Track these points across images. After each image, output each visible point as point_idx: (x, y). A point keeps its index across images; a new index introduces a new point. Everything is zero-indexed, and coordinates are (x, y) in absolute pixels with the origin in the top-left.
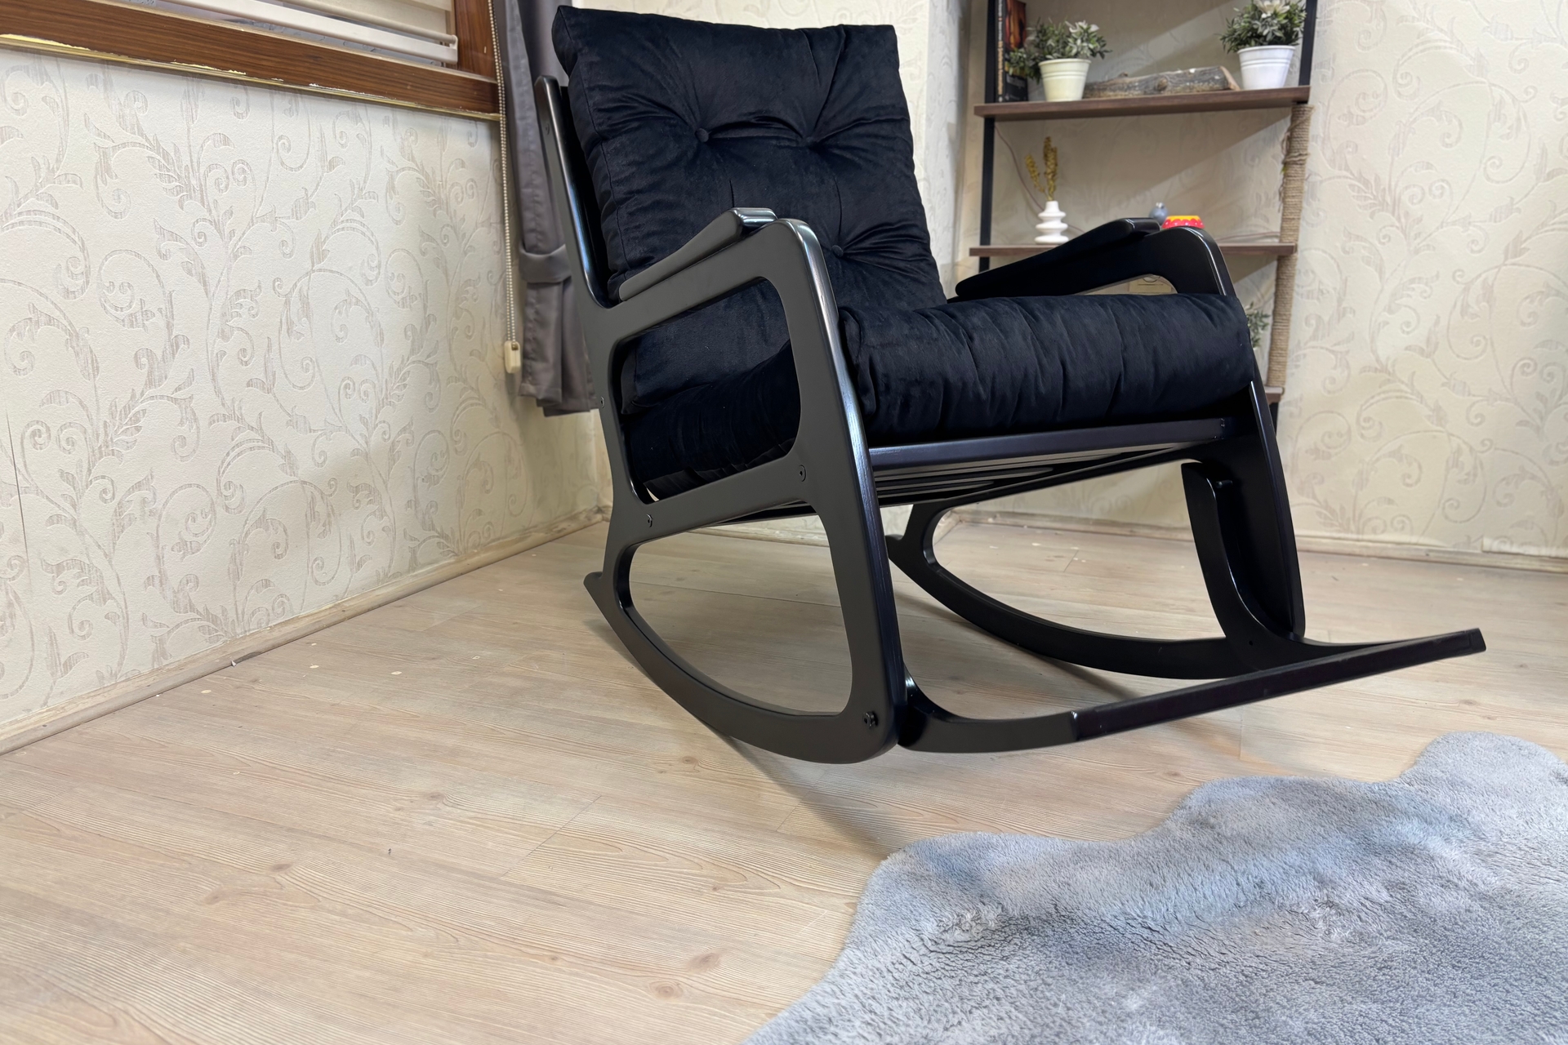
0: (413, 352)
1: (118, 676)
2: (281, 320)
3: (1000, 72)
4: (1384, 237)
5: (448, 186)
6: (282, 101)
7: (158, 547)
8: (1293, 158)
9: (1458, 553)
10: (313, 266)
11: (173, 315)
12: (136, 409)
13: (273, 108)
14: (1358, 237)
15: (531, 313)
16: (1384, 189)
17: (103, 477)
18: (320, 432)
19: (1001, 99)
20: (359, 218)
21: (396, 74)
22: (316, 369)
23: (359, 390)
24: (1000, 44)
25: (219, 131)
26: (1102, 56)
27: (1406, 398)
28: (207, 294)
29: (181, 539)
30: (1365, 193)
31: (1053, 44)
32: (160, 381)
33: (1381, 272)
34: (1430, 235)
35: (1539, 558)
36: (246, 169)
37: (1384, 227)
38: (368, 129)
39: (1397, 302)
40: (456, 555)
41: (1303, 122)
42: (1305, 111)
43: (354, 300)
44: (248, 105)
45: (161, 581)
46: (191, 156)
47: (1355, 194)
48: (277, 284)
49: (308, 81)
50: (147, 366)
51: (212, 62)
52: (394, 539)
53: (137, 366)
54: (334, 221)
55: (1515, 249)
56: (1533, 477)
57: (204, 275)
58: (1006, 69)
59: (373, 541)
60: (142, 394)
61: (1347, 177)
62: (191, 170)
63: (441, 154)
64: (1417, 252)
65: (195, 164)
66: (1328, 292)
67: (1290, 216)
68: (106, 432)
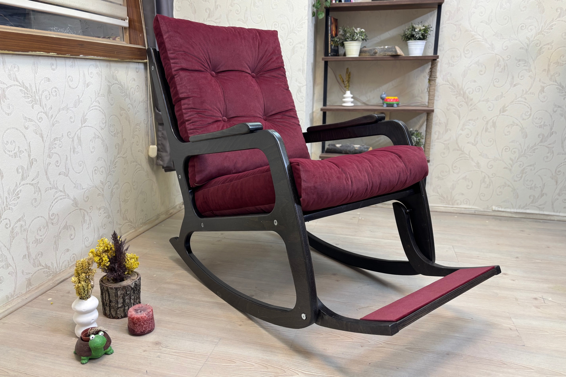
0: (118, 154)
1: (14, 296)
2: (71, 148)
3: (330, 45)
4: (460, 105)
5: (130, 89)
6: (69, 62)
7: (27, 243)
8: (432, 78)
9: (484, 211)
10: (82, 125)
11: (30, 151)
12: (18, 190)
13: (66, 66)
14: (452, 105)
15: (160, 134)
16: (460, 89)
17: (6, 219)
18: (86, 189)
19: (330, 55)
20: (98, 105)
21: (111, 48)
22: (84, 165)
23: (100, 171)
24: (330, 35)
25: (46, 77)
26: (366, 41)
27: (468, 159)
28: (43, 141)
29: (36, 238)
30: (454, 90)
31: (349, 36)
32: (26, 177)
33: (459, 117)
34: (475, 105)
35: (511, 212)
36: (57, 90)
37: (460, 102)
38: (101, 70)
39: (465, 127)
40: (135, 228)
41: (435, 66)
42: (436, 63)
43: (97, 137)
44: (57, 65)
45: (28, 256)
46: (36, 88)
47: (451, 90)
48: (69, 134)
49: (79, 54)
50: (21, 172)
51: (44, 50)
52: (113, 226)
53: (18, 173)
54: (89, 107)
55: (503, 110)
56: (509, 186)
57: (42, 134)
58: (332, 43)
59: (106, 228)
60: (20, 184)
61: (448, 85)
62: (36, 93)
63: (127, 77)
64: (471, 110)
65: (37, 90)
66: (442, 123)
67: (431, 98)
68: (6, 201)
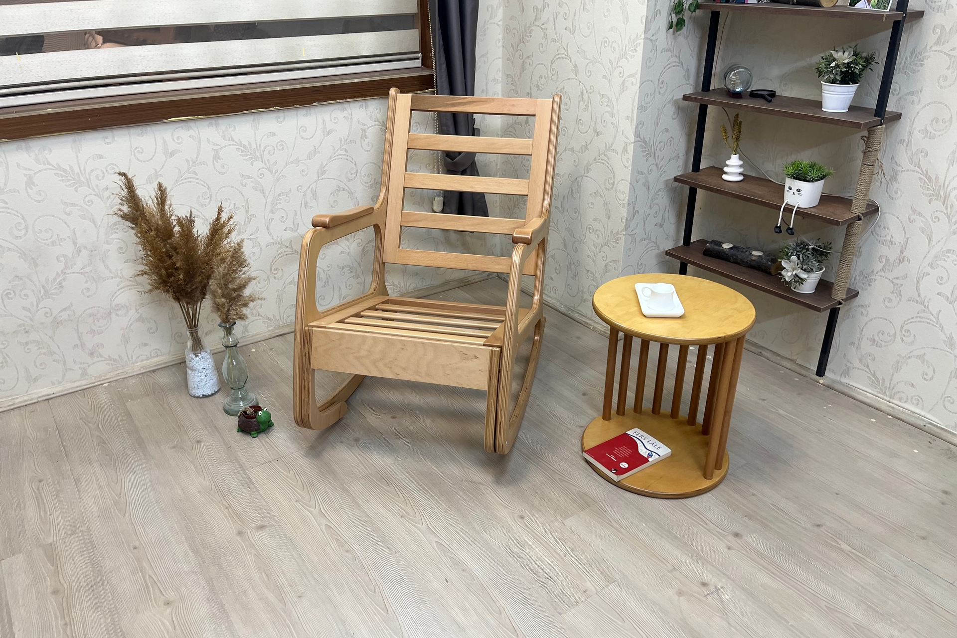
2: (302, 202)
4: (936, 218)
9: (946, 430)
10: (319, 177)
13: (297, 116)
14: (920, 214)
16: (940, 186)
25: (270, 131)
27: (933, 325)
28: (264, 197)
30: (928, 185)
33: (930, 240)
36: (283, 144)
37: (937, 211)
39: (937, 262)
40: (401, 293)
43: (342, 189)
44: (284, 117)
46: (256, 144)
47: (922, 184)
48: (299, 188)
49: (313, 102)
51: (263, 107)
54: (331, 157)
57: (263, 190)
59: (352, 288)
61: (918, 172)
62: (256, 150)
65: (258, 147)
66: (895, 244)
